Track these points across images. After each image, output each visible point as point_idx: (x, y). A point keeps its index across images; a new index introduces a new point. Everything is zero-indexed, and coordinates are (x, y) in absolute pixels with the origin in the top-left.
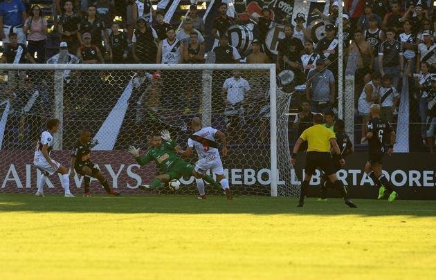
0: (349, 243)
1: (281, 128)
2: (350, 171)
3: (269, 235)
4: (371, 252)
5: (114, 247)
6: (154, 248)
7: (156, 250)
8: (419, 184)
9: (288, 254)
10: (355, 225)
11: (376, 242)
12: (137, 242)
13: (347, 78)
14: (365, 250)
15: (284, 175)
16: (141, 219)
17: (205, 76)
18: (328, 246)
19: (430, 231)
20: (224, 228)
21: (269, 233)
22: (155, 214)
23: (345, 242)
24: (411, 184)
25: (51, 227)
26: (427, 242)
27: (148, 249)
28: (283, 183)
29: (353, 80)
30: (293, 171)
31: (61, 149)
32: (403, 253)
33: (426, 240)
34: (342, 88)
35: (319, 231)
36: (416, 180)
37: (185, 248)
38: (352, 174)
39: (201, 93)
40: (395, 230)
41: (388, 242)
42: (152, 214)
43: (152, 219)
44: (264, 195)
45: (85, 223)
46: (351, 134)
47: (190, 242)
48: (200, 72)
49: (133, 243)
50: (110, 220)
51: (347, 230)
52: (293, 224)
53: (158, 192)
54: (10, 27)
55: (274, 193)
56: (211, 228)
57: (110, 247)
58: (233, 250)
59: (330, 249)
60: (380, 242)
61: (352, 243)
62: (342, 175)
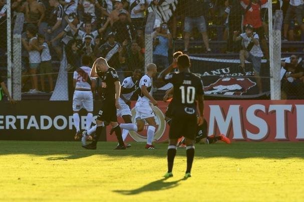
0: (19, 179)
2: (18, 117)
4: (39, 186)
10: (24, 163)
11: (43, 178)
13: (14, 36)
14: (34, 185)
18: (1, 182)
19: (89, 167)
23: (17, 178)
24: (71, 128)
26: (87, 177)
29: (20, 38)
32: (67, 186)
33: (86, 175)
34: (10, 43)
38: (20, 119)
40: (59, 167)
41: (54, 178)
46: (19, 84)
51: (18, 168)
59: (3, 184)
60: (47, 178)
61: (22, 179)
62: (11, 120)
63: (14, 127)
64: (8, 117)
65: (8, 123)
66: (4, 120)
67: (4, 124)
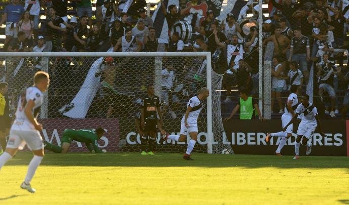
0: (268, 189)
1: (215, 101)
3: (207, 183)
4: (285, 196)
5: (88, 193)
6: (119, 193)
7: (120, 195)
8: (321, 144)
9: (222, 198)
10: (272, 175)
11: (289, 188)
12: (105, 188)
13: (265, 62)
14: (281, 194)
15: (217, 137)
16: (108, 171)
17: (156, 61)
18: (252, 192)
19: (330, 179)
20: (172, 178)
21: (206, 181)
22: (119, 167)
23: (266, 189)
24: (315, 144)
25: (39, 177)
26: (328, 188)
27: (114, 194)
28: (217, 143)
30: (224, 134)
31: (47, 118)
32: (310, 196)
33: (327, 186)
35: (245, 179)
36: (319, 140)
37: (142, 193)
39: (154, 74)
40: (303, 179)
41: (298, 188)
42: (116, 167)
43: (117, 171)
44: (202, 152)
45: (65, 174)
46: (269, 105)
47: (146, 189)
48: (153, 58)
49: (103, 189)
50: (85, 172)
51: (267, 179)
52: (225, 175)
53: (121, 150)
54: (11, 23)
55: (210, 151)
56: (162, 178)
57: (85, 192)
58: (179, 194)
59: (253, 193)
60: (292, 188)
61: (270, 189)
62: (262, 137)
63: (265, 143)
64: (259, 134)
65: (259, 139)
66: (256, 137)
67: (256, 141)
